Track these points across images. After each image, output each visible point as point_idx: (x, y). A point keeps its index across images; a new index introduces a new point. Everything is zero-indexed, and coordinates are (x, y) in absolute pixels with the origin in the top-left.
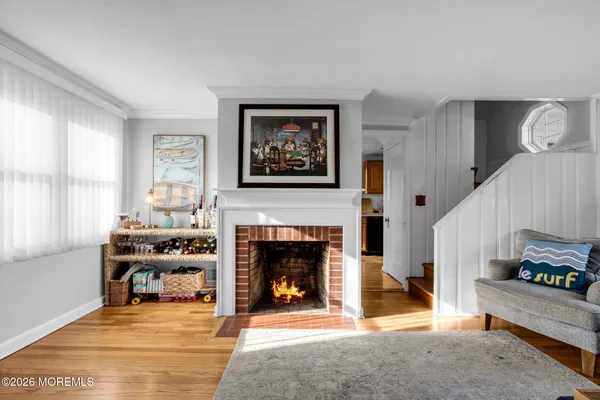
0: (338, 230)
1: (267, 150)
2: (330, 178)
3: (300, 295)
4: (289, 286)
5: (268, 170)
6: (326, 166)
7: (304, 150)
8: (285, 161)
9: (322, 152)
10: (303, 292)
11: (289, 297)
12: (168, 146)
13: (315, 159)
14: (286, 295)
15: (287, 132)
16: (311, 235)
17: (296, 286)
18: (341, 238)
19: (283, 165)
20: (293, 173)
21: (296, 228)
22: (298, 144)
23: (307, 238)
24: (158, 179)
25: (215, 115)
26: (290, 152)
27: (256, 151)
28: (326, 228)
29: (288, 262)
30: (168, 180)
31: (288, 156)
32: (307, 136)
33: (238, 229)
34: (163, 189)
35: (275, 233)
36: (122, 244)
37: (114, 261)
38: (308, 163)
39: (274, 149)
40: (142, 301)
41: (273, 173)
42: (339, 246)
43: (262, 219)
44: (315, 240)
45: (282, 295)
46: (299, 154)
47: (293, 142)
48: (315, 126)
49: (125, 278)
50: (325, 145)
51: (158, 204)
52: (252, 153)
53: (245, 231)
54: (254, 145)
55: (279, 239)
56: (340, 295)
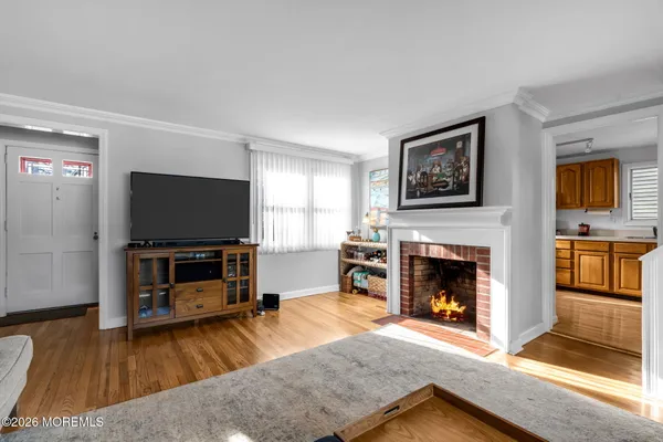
0: (485, 251)
1: (419, 175)
2: (471, 197)
3: (461, 310)
4: (448, 301)
5: (418, 193)
6: (468, 184)
7: (448, 171)
8: (432, 184)
9: (465, 170)
10: (463, 308)
11: (449, 313)
12: (377, 179)
13: (458, 178)
14: (445, 311)
15: (434, 157)
16: (458, 254)
17: (456, 301)
18: (488, 260)
19: (430, 187)
20: (438, 194)
21: (445, 246)
22: (443, 165)
23: (455, 257)
24: (372, 205)
25: (387, 154)
26: (436, 175)
27: (410, 178)
28: (473, 248)
29: (463, 282)
30: (379, 205)
31: (434, 178)
32: (451, 156)
33: (402, 244)
34: (375, 212)
35: (427, 249)
36: (349, 251)
37: (345, 262)
38: (451, 183)
39: (424, 174)
40: (359, 293)
41: (422, 196)
42: (487, 269)
43: (416, 237)
44: (462, 259)
45: (441, 311)
46: (444, 175)
47: (439, 165)
48: (459, 145)
49: (349, 274)
50: (468, 163)
51: (373, 224)
52: (408, 180)
53: (407, 246)
54: (409, 173)
55: (431, 255)
56: (488, 321)
